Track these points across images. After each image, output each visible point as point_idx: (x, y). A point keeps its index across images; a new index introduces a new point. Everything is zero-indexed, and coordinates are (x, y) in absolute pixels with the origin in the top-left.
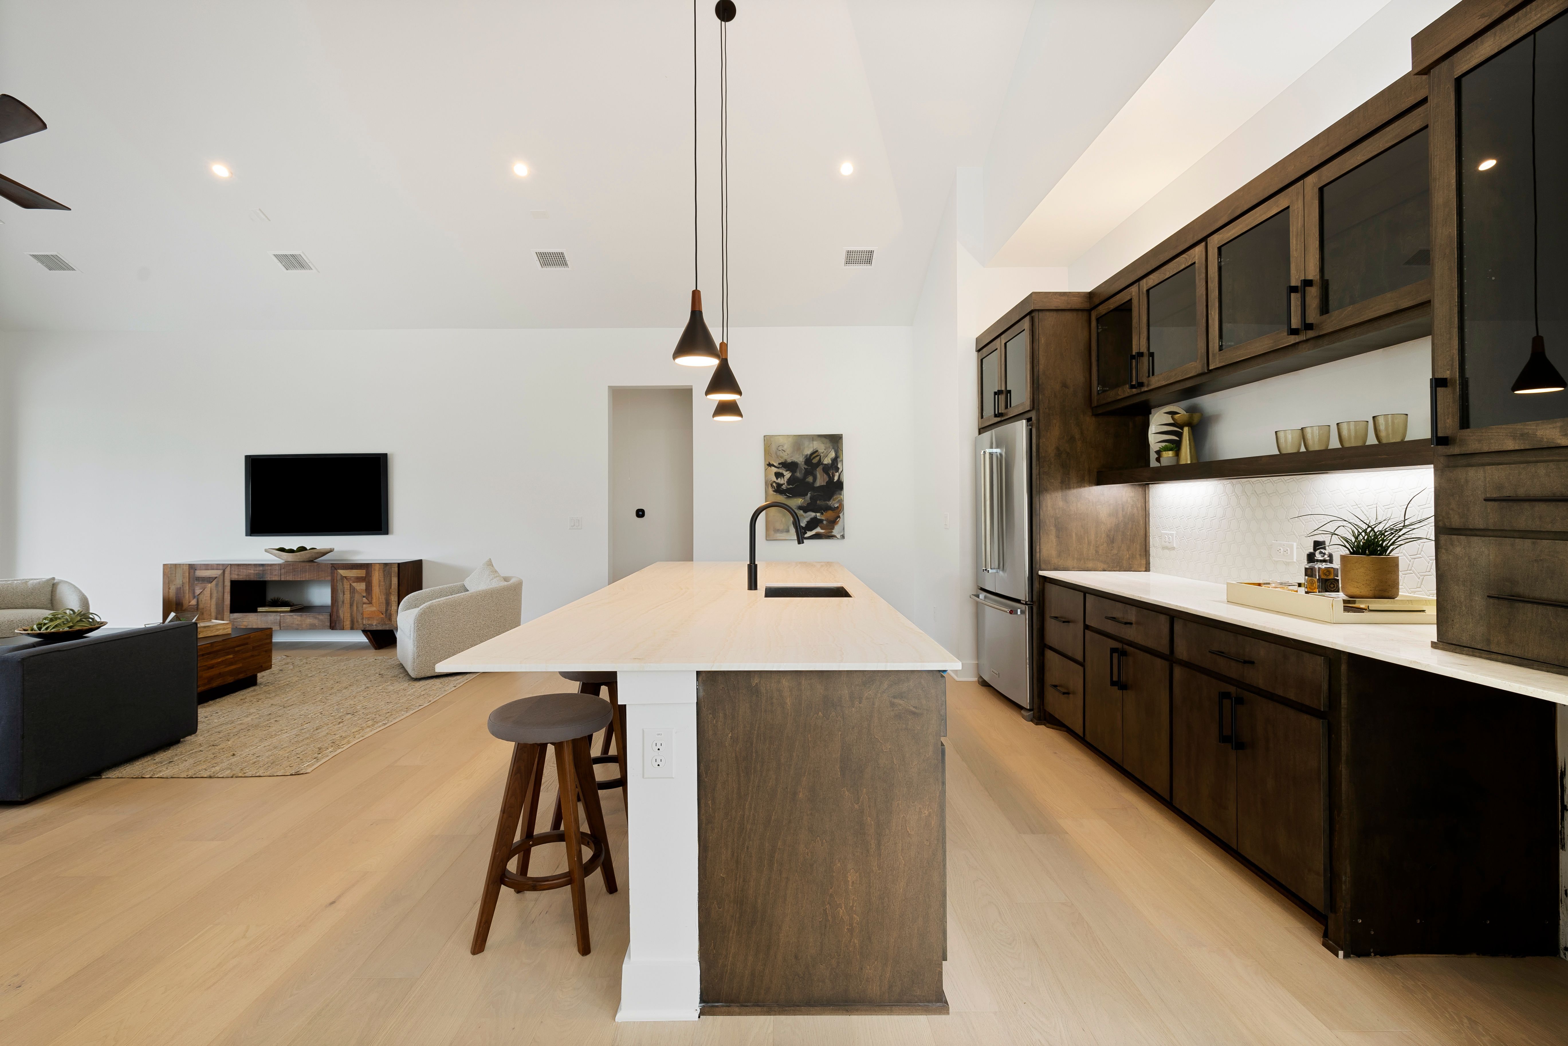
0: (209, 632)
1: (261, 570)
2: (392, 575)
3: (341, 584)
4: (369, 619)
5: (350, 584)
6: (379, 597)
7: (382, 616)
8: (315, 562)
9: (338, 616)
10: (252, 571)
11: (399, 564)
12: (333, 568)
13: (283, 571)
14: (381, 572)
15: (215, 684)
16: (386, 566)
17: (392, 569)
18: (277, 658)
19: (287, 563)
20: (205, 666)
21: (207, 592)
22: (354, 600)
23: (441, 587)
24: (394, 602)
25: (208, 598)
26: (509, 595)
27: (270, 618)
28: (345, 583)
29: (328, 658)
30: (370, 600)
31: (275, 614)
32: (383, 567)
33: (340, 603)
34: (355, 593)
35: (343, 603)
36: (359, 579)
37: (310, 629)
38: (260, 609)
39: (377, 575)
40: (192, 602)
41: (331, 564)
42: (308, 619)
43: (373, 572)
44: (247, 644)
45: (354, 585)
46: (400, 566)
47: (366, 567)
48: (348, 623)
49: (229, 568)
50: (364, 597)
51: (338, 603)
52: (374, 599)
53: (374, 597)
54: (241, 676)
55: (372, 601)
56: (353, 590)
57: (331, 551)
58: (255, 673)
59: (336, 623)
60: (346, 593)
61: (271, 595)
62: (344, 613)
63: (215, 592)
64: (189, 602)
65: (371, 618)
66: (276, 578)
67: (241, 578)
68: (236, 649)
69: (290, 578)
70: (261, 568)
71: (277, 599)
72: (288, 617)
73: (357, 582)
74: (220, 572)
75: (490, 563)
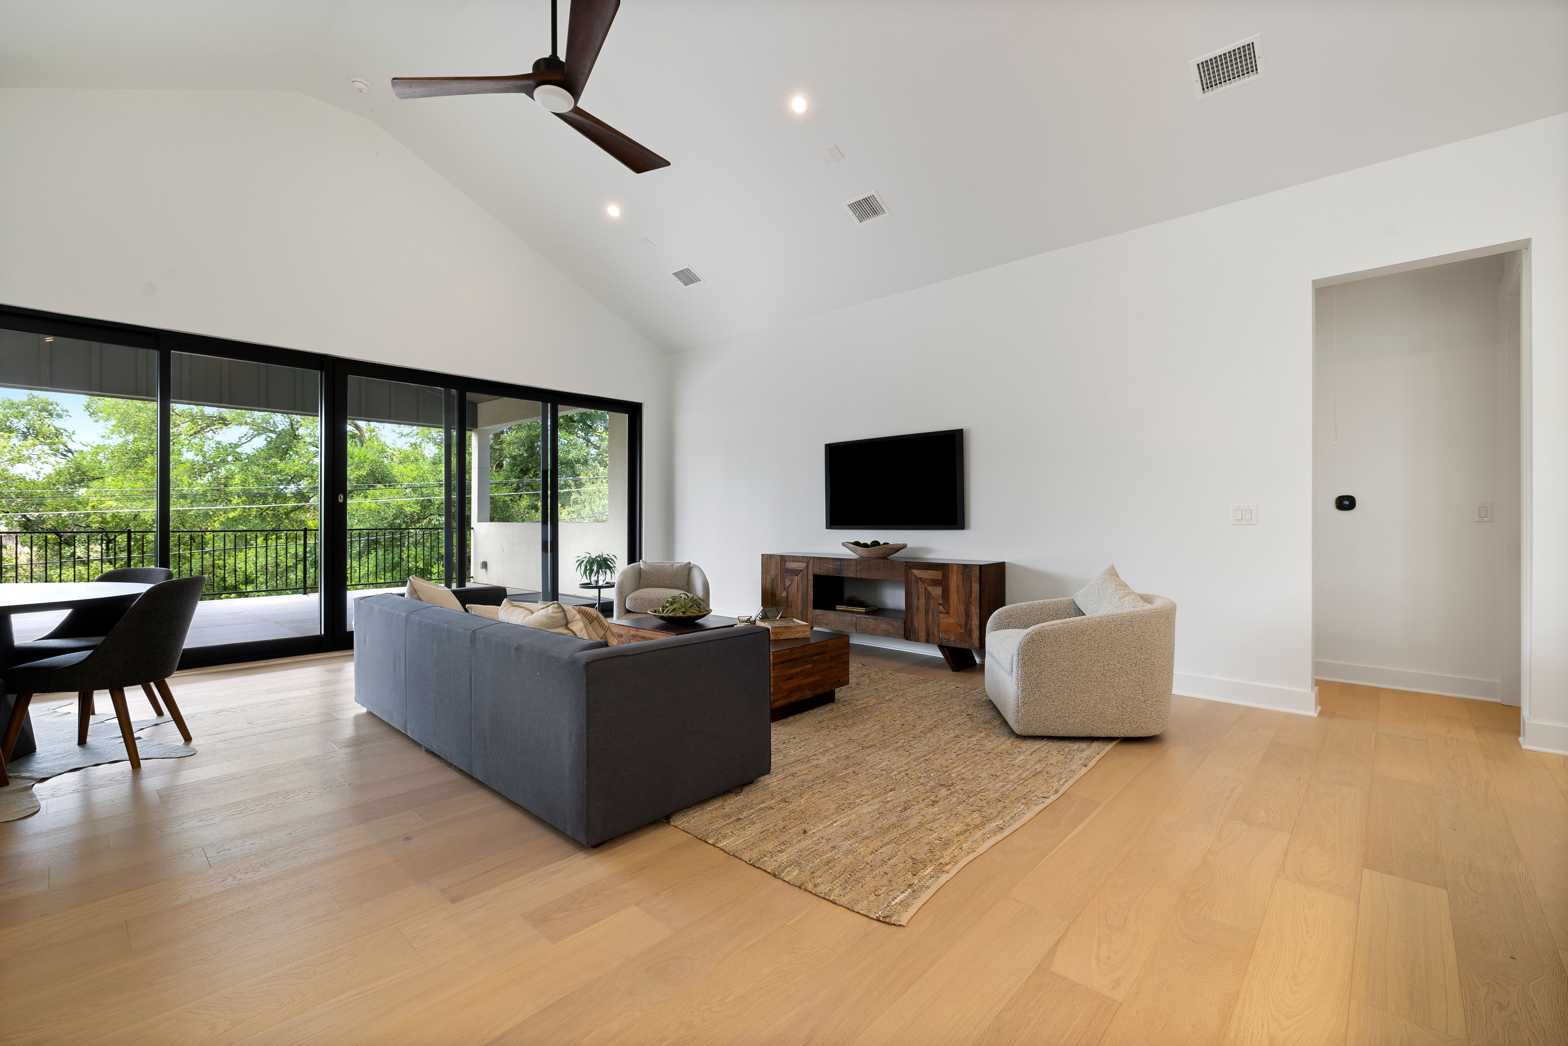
0: (790, 633)
1: (839, 565)
2: (973, 580)
3: (915, 586)
4: (945, 632)
5: (925, 587)
6: (957, 607)
7: (961, 631)
8: (888, 559)
9: (913, 625)
10: (831, 566)
11: (980, 566)
12: (907, 567)
13: (858, 567)
14: (960, 575)
15: (794, 698)
16: (966, 568)
17: (973, 572)
18: (855, 666)
19: (862, 558)
20: (785, 675)
21: (795, 585)
22: (929, 607)
23: (1041, 601)
24: (975, 615)
25: (796, 591)
26: (1158, 626)
27: (847, 618)
28: (919, 586)
29: (904, 674)
30: (947, 609)
31: (851, 614)
32: (961, 569)
33: (915, 610)
34: (930, 599)
35: (918, 609)
36: (935, 583)
37: (885, 636)
38: (838, 607)
39: (955, 578)
40: (783, 594)
41: (905, 562)
42: (883, 624)
43: (950, 575)
44: (824, 653)
45: (930, 588)
46: (982, 568)
47: (943, 567)
48: (922, 634)
49: (812, 561)
50: (940, 604)
51: (912, 609)
52: (952, 608)
53: (951, 605)
54: (820, 691)
55: (949, 610)
56: (928, 596)
57: (904, 546)
58: (833, 689)
59: (910, 633)
60: (920, 598)
61: (848, 593)
62: (919, 621)
63: (801, 586)
64: (781, 594)
65: (948, 631)
66: (852, 575)
67: (822, 572)
68: (815, 658)
69: (864, 575)
70: (839, 563)
71: (853, 597)
72: (864, 619)
73: (932, 586)
74: (804, 565)
75: (1113, 573)
